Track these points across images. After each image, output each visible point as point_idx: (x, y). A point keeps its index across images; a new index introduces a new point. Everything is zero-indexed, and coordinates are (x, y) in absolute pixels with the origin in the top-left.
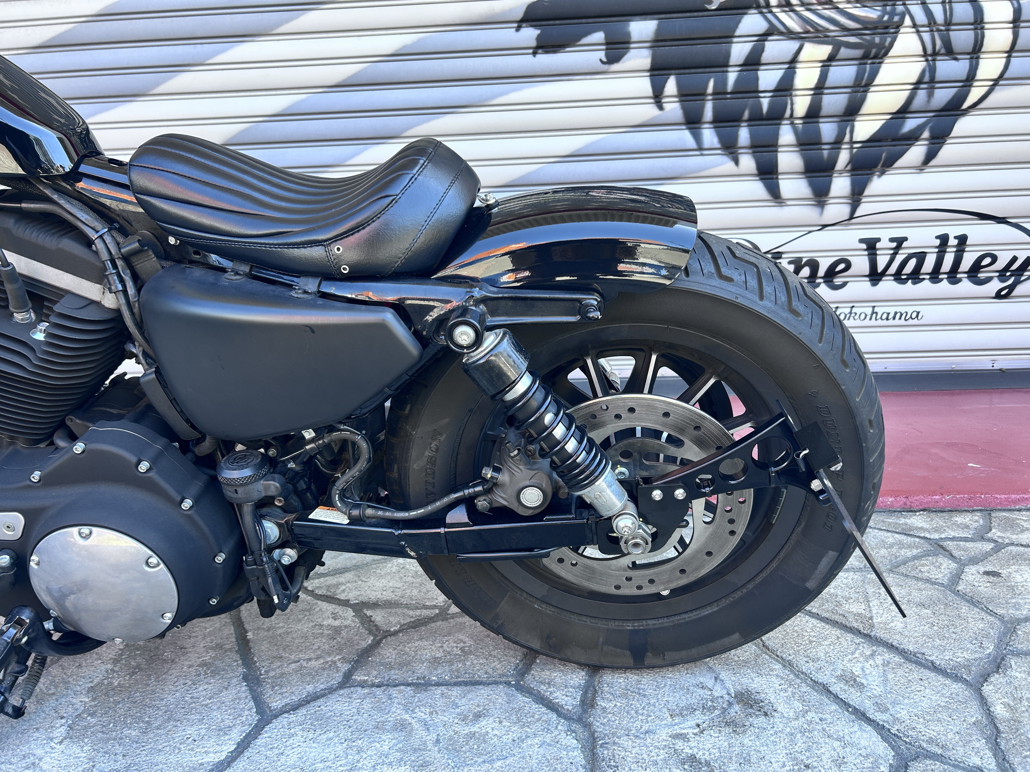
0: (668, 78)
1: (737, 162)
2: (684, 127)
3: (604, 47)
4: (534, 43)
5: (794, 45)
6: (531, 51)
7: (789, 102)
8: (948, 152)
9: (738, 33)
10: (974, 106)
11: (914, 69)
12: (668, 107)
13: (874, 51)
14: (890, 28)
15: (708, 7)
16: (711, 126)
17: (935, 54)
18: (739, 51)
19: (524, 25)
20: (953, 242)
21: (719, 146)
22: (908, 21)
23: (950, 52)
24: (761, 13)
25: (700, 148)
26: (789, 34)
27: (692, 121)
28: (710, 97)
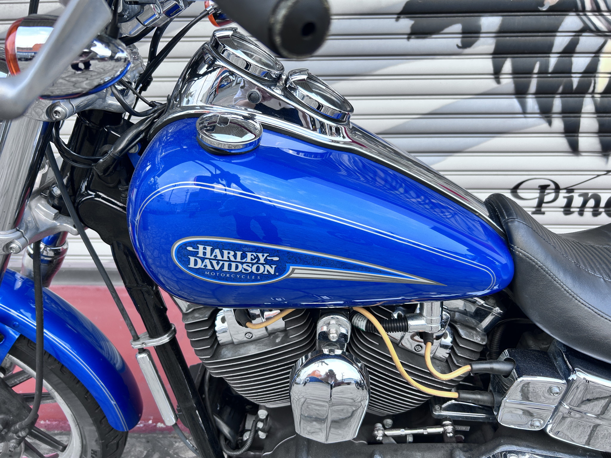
0: (505, 60)
1: (550, 123)
2: (513, 96)
3: (460, 36)
4: (408, 31)
5: (601, 40)
6: (406, 36)
7: (593, 82)
9: (560, 29)
12: (503, 81)
15: (540, 8)
16: (534, 96)
18: (560, 42)
19: (402, 16)
21: (538, 111)
24: (579, 15)
25: (524, 112)
26: (597, 32)
27: (520, 92)
28: (535, 76)
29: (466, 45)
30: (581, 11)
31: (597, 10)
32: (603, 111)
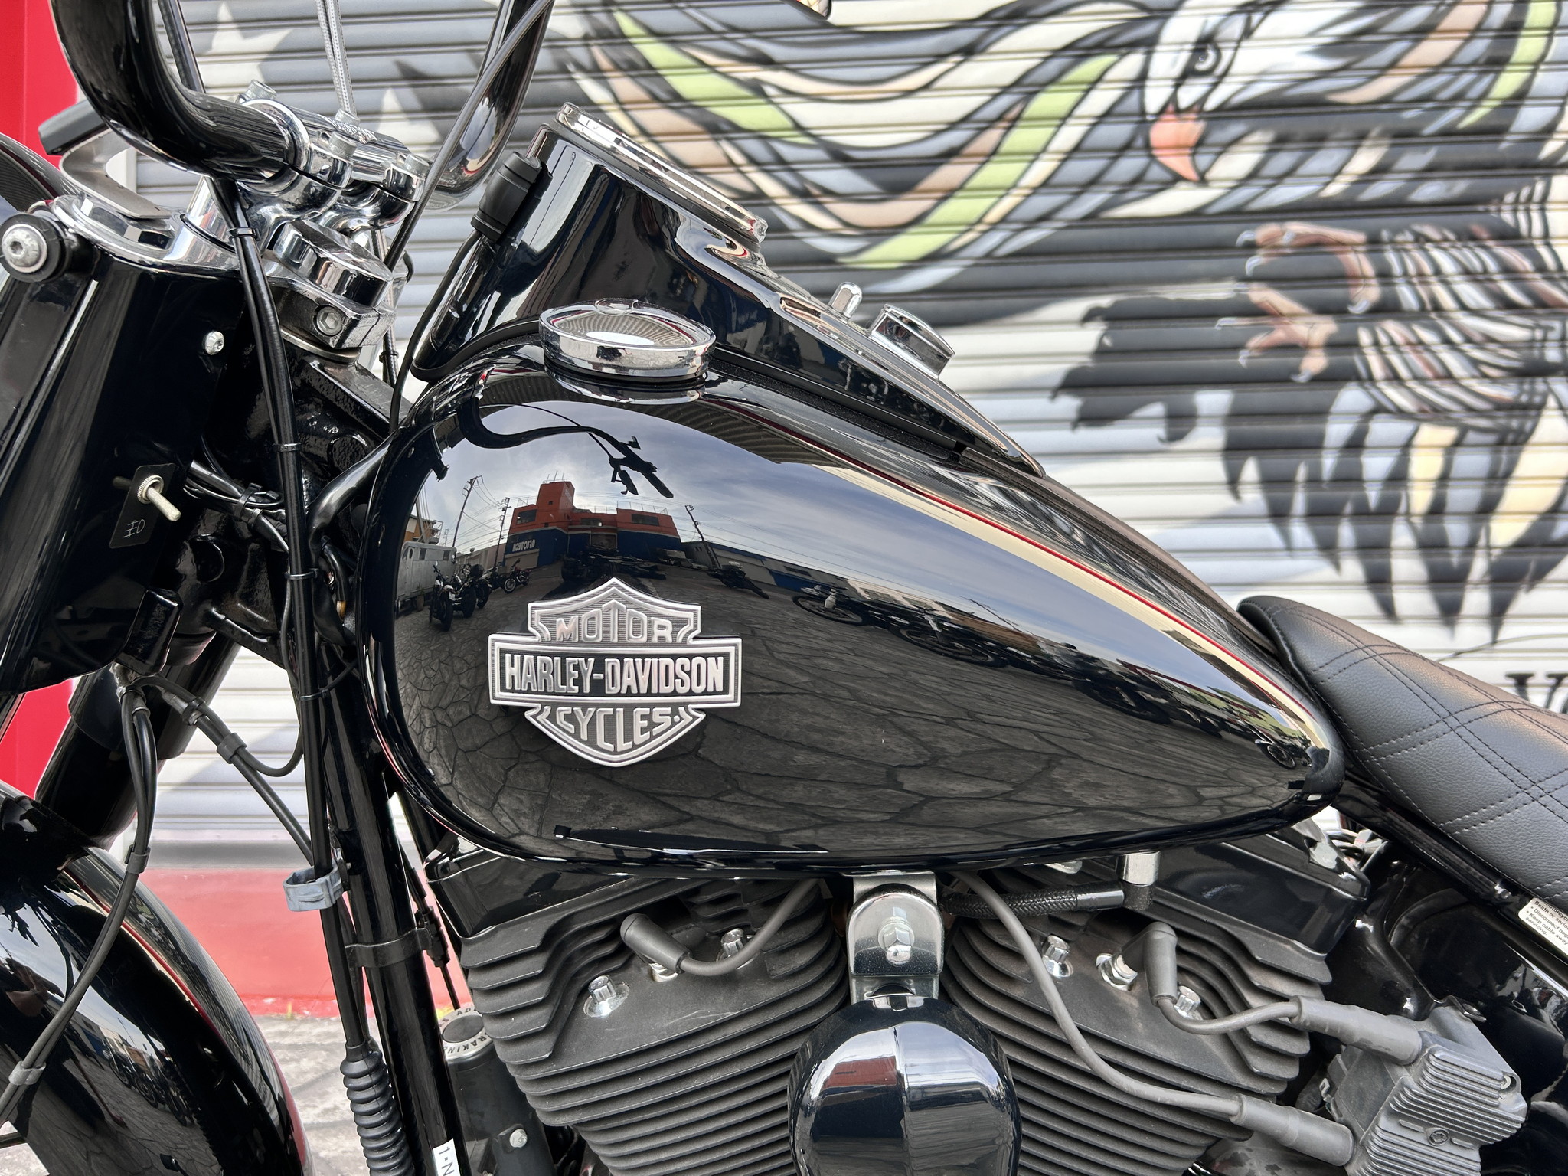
0: (1246, 461)
1: (1337, 566)
2: (1267, 521)
3: (1164, 422)
5: (1408, 427)
6: (1070, 424)
7: (1404, 495)
9: (1333, 410)
12: (1244, 495)
13: (1510, 438)
14: (1532, 409)
15: (1295, 378)
16: (1303, 521)
18: (1337, 431)
19: (1061, 393)
21: (1313, 546)
22: (1551, 402)
24: (1363, 386)
25: (1289, 548)
26: (1400, 413)
27: (1279, 514)
28: (1301, 486)
29: (1174, 437)
30: (1366, 380)
31: (1394, 378)
32: (1430, 545)
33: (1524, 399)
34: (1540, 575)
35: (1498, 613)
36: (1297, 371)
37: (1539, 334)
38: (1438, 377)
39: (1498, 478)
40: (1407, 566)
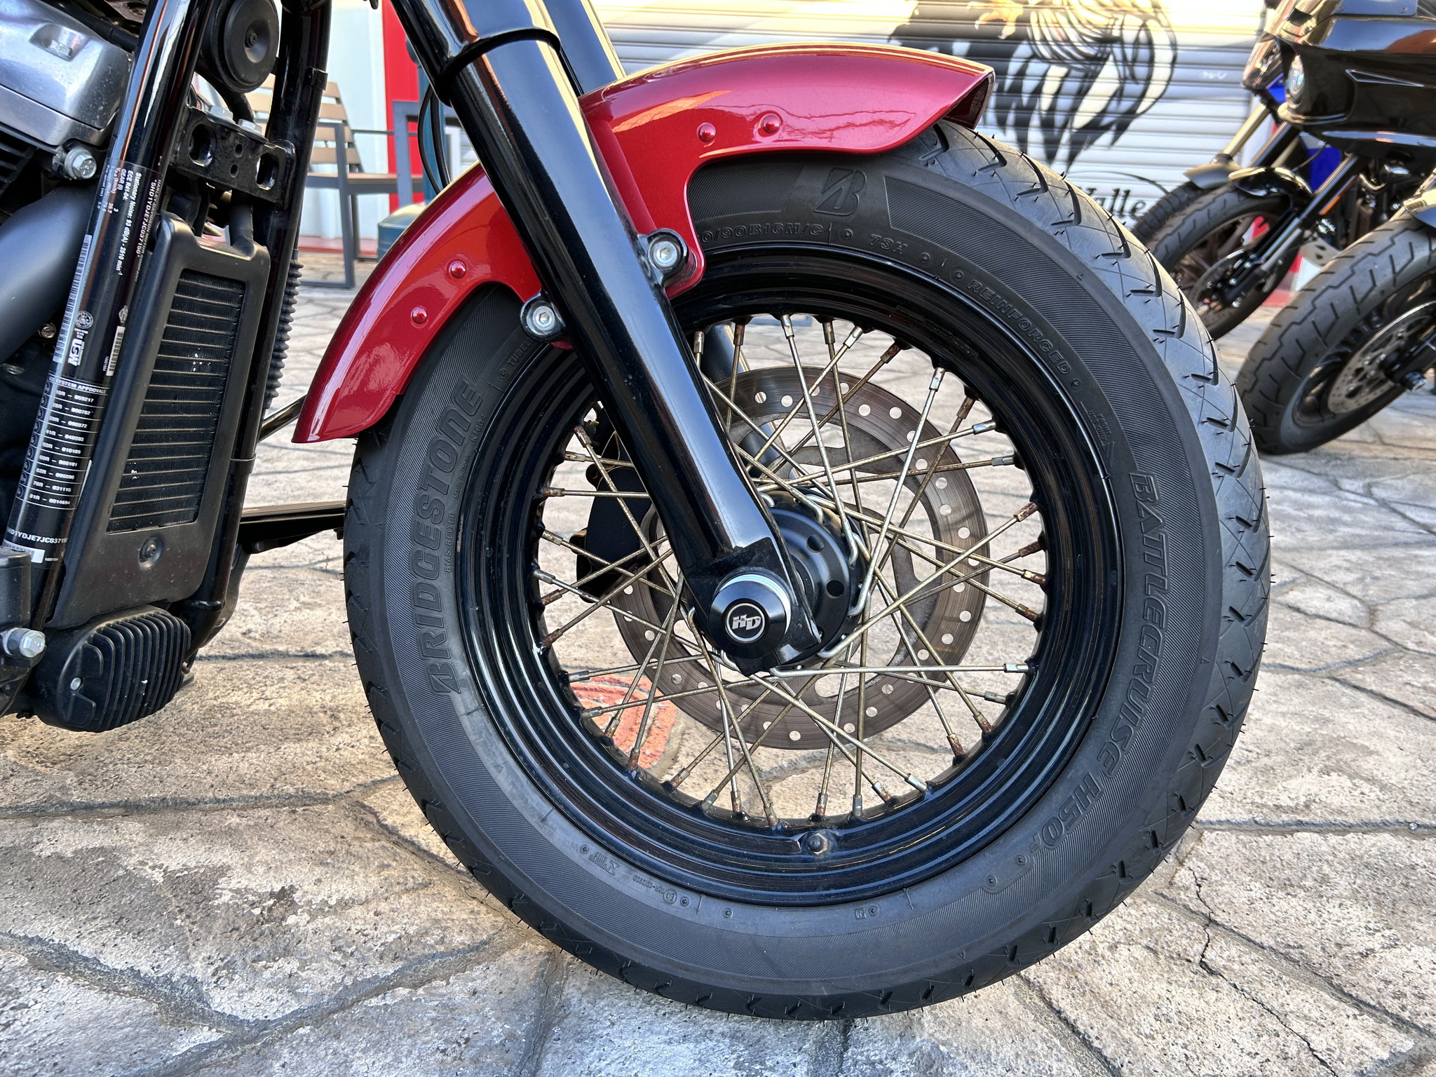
5: (1045, 66)
7: (1039, 100)
8: (1125, 138)
9: (1014, 55)
10: (1143, 113)
11: (1113, 87)
13: (1090, 74)
14: (1100, 60)
15: (999, 37)
16: (993, 111)
17: (1125, 78)
18: (1014, 66)
20: (1122, 193)
21: (996, 123)
22: (1111, 58)
23: (1134, 78)
24: (1030, 44)
28: (994, 94)
30: (1031, 41)
31: (1044, 40)
32: (1047, 125)
33: (1099, 55)
34: (1091, 143)
35: (1071, 159)
36: (1001, 34)
37: (1112, 22)
38: (1064, 41)
39: (1081, 93)
40: (1035, 135)
